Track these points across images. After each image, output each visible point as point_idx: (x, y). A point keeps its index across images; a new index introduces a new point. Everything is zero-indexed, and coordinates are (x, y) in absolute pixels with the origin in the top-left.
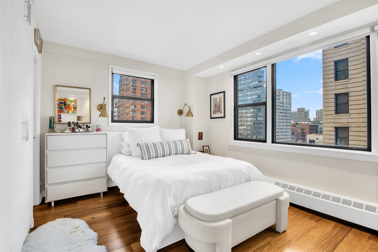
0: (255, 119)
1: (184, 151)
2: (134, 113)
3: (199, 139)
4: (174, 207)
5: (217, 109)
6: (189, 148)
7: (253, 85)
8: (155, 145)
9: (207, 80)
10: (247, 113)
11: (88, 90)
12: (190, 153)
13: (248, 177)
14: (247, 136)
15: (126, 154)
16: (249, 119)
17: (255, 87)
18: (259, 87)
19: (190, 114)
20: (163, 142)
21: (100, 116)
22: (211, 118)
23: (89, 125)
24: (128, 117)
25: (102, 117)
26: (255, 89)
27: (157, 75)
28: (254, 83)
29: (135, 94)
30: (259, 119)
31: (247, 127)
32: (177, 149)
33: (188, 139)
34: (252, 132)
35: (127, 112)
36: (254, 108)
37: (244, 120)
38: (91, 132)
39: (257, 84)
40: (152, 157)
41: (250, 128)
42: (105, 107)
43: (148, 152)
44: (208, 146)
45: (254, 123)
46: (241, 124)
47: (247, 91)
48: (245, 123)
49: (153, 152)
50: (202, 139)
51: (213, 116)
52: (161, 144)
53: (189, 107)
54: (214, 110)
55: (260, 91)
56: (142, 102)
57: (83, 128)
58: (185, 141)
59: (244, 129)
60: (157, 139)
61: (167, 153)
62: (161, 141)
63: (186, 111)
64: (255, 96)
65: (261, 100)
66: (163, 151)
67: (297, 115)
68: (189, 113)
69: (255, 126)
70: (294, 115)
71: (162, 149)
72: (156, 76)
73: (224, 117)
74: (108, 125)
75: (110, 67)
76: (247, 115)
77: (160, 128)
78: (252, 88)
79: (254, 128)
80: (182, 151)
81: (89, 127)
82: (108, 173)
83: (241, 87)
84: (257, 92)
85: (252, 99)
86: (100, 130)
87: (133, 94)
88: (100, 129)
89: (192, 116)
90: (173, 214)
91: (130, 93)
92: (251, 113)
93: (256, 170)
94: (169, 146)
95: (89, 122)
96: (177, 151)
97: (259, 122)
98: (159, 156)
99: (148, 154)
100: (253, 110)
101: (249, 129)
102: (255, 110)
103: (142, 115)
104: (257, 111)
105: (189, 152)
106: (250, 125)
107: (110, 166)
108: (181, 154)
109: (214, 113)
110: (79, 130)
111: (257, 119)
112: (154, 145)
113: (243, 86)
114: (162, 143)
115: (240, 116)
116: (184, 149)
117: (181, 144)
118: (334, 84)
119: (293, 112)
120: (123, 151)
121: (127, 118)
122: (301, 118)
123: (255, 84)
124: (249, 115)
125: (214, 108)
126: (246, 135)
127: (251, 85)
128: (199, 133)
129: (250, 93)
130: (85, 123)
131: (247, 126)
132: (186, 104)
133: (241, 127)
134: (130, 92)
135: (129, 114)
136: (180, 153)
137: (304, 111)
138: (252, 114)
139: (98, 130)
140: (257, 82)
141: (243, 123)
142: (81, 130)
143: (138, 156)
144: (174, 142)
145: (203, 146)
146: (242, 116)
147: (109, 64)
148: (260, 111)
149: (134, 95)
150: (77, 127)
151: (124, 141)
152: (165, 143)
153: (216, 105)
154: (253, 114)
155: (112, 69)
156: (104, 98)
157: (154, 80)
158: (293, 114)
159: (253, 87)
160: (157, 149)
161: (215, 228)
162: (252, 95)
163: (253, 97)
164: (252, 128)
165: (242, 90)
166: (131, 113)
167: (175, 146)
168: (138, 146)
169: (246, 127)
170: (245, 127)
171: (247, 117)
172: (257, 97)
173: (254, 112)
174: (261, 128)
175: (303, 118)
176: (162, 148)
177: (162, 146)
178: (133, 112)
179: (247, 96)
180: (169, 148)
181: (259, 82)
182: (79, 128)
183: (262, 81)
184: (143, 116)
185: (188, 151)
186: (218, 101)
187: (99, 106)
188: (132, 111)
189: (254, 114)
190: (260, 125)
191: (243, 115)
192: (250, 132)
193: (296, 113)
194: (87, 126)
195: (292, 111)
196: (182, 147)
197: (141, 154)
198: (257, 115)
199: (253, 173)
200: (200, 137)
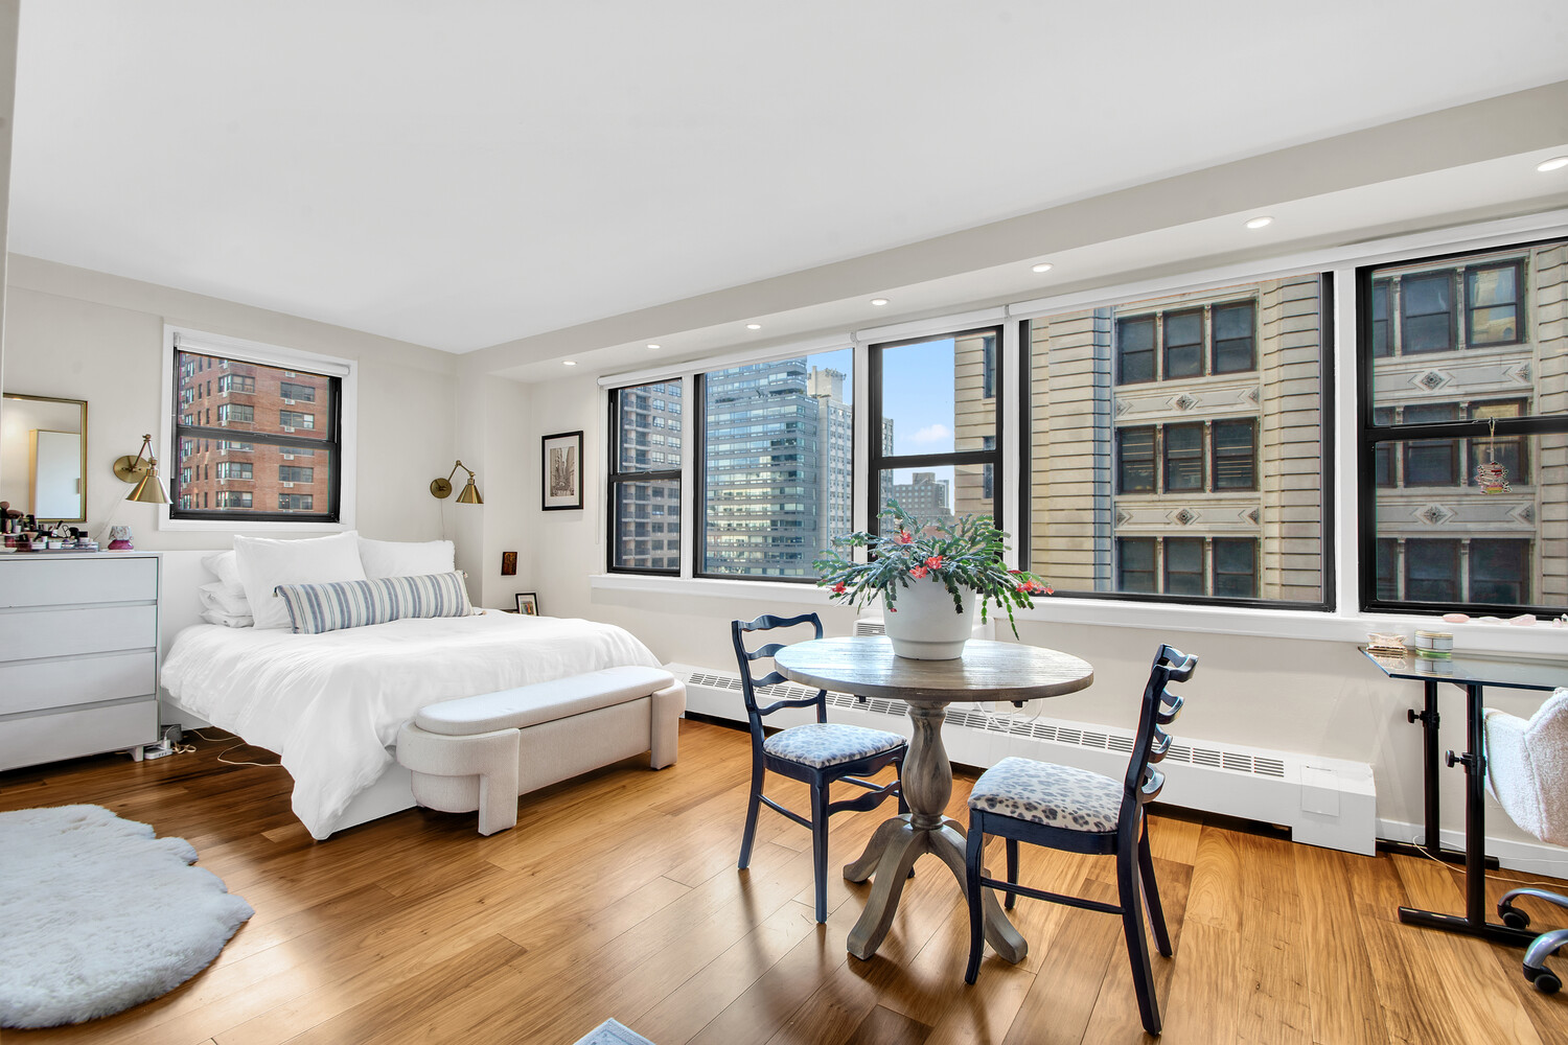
0: (777, 508)
1: (442, 606)
2: (241, 471)
3: (503, 573)
4: (387, 727)
5: (562, 486)
6: (462, 598)
7: (770, 383)
8: (339, 590)
9: (530, 390)
10: (748, 484)
11: (78, 407)
12: (465, 613)
13: (606, 659)
14: (747, 570)
15: (232, 622)
16: (757, 507)
17: (780, 392)
18: (791, 391)
19: (472, 494)
20: (369, 582)
21: (131, 498)
22: (545, 508)
23: (81, 528)
24: (206, 489)
25: (138, 500)
26: (778, 398)
27: (354, 364)
28: (772, 378)
29: (249, 381)
30: (790, 507)
31: (749, 537)
32: (420, 602)
33: (460, 572)
34: (766, 554)
35: (202, 466)
36: (775, 468)
37: (740, 510)
38: (93, 550)
39: (785, 381)
40: (328, 625)
41: (759, 540)
42: (152, 468)
43: (314, 613)
44: (534, 594)
45: (774, 523)
46: (729, 525)
47: (750, 406)
48: (744, 523)
49: (332, 612)
50: (514, 572)
51: (551, 501)
52: (365, 588)
53: (470, 473)
54: (554, 485)
55: (793, 408)
56: (285, 423)
57: (58, 537)
58: (446, 576)
59: (741, 544)
60: (350, 572)
61: (382, 614)
62: (365, 579)
63: (459, 483)
64: (778, 425)
65: (795, 440)
66: (368, 608)
67: (913, 497)
68: (468, 495)
69: (777, 534)
70: (904, 494)
71: (367, 602)
72: (348, 367)
73: (580, 507)
74: (156, 527)
75: (169, 330)
76: (748, 491)
77: (360, 538)
78: (766, 393)
79: (773, 541)
80: (437, 608)
81: (84, 534)
82: (163, 683)
83: (730, 387)
84: (782, 412)
85: (765, 433)
86: (125, 546)
87: (238, 380)
88: (127, 541)
89: (480, 501)
90: (383, 742)
91: (223, 377)
92: (765, 483)
93: (634, 642)
94: (390, 594)
95: (77, 515)
96: (420, 608)
97: (790, 518)
98: (354, 621)
99: (315, 618)
100: (769, 473)
101: (756, 545)
102: (777, 476)
103: (284, 479)
104: (782, 478)
105: (462, 609)
106: (762, 529)
107: (168, 664)
108: (434, 616)
109: (552, 495)
110: (47, 544)
111: (782, 507)
112: (336, 591)
113: (736, 385)
114: (366, 585)
115: (727, 496)
116: (442, 602)
117: (433, 585)
118: (982, 408)
119: (901, 486)
120: (216, 614)
121: (203, 494)
122: (923, 506)
123: (776, 381)
124: (758, 492)
125: (554, 480)
126: (746, 565)
127: (763, 382)
128: (504, 553)
129: (760, 412)
130: (61, 523)
131: (749, 531)
132: (458, 464)
133: (728, 538)
134: (224, 371)
135: (212, 473)
136: (428, 613)
137: (932, 485)
138: (765, 490)
139: (116, 544)
140: (784, 376)
141: (735, 523)
142: (56, 545)
143: (278, 627)
144: (411, 581)
145: (517, 595)
146: (730, 494)
147: (162, 320)
148: (794, 477)
149: (243, 384)
150: (36, 534)
151: (220, 580)
152: (377, 585)
153: (558, 470)
154: (769, 490)
155: (175, 339)
156: (147, 438)
157: (340, 379)
158: (900, 492)
159: (771, 392)
160: (347, 601)
161: (477, 744)
162: (765, 420)
163: (770, 426)
164: (765, 538)
165: (732, 400)
166: (224, 468)
167: (412, 592)
168: (277, 595)
169: (745, 538)
170: (741, 538)
171: (749, 499)
172: (784, 427)
173: (774, 480)
174: (796, 538)
175: (929, 506)
176: (366, 598)
177: (364, 593)
178: (236, 467)
179: (748, 422)
180: (391, 600)
181: (790, 374)
182: (46, 538)
183: (800, 370)
184: (291, 484)
185: (457, 607)
186: (564, 459)
187: (120, 460)
188: (231, 462)
189: (773, 488)
190: (794, 529)
191: (735, 492)
192: (759, 555)
193: (910, 489)
194: (74, 531)
195: (895, 483)
196: (436, 594)
197: (289, 619)
198: (782, 491)
199: (623, 649)
200: (509, 565)
